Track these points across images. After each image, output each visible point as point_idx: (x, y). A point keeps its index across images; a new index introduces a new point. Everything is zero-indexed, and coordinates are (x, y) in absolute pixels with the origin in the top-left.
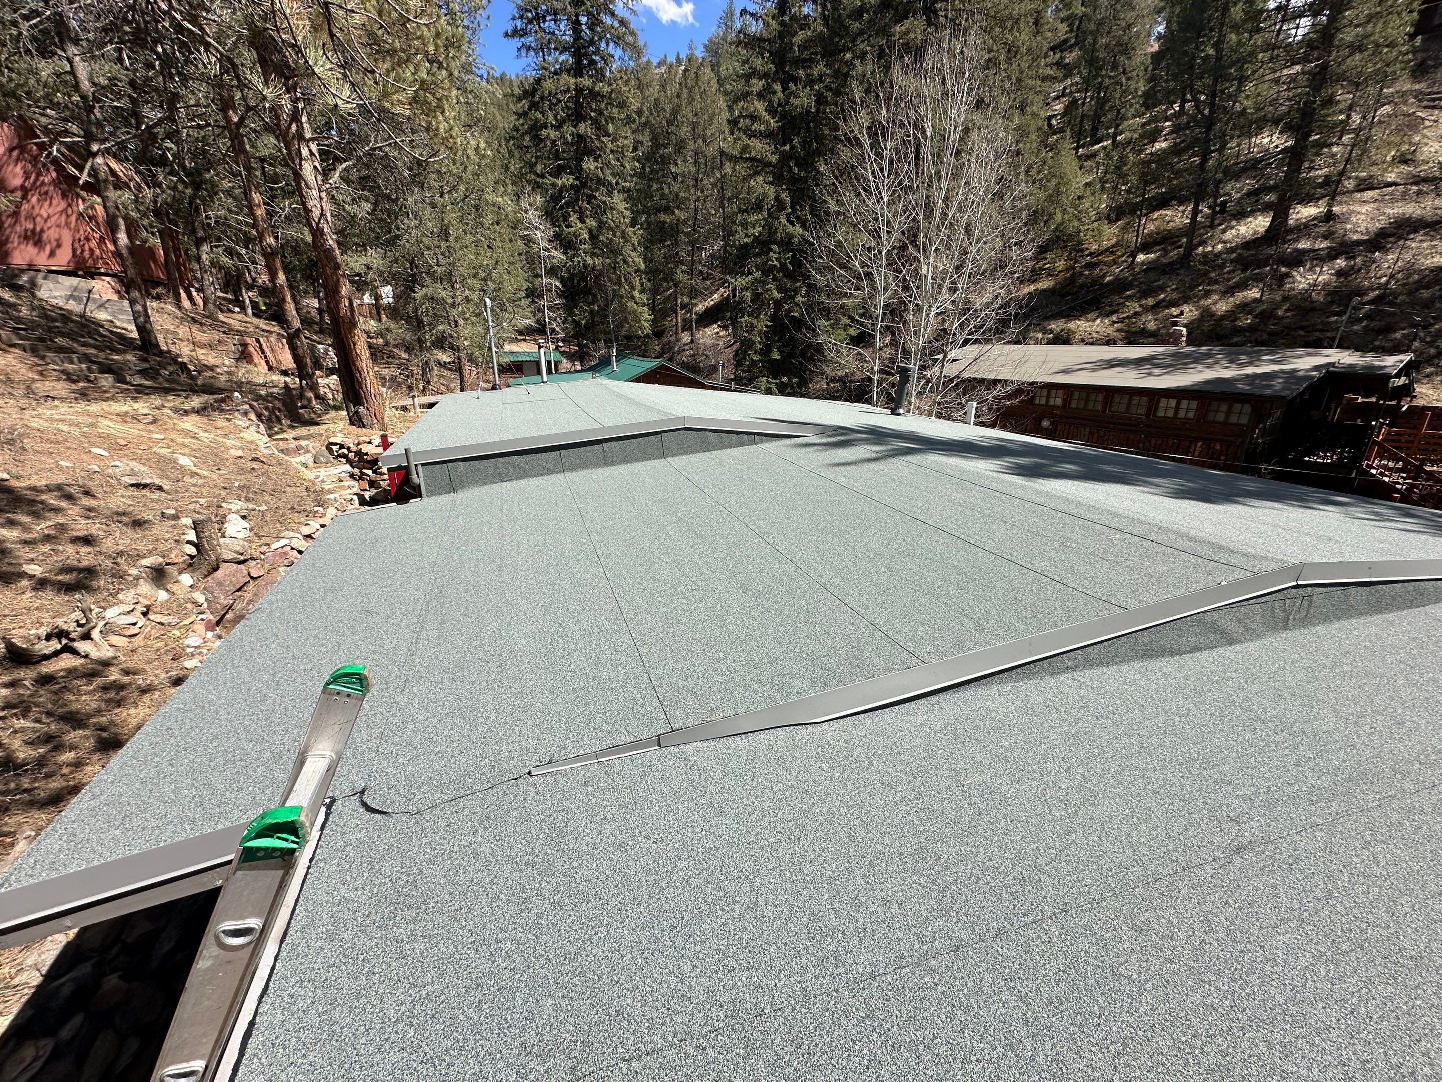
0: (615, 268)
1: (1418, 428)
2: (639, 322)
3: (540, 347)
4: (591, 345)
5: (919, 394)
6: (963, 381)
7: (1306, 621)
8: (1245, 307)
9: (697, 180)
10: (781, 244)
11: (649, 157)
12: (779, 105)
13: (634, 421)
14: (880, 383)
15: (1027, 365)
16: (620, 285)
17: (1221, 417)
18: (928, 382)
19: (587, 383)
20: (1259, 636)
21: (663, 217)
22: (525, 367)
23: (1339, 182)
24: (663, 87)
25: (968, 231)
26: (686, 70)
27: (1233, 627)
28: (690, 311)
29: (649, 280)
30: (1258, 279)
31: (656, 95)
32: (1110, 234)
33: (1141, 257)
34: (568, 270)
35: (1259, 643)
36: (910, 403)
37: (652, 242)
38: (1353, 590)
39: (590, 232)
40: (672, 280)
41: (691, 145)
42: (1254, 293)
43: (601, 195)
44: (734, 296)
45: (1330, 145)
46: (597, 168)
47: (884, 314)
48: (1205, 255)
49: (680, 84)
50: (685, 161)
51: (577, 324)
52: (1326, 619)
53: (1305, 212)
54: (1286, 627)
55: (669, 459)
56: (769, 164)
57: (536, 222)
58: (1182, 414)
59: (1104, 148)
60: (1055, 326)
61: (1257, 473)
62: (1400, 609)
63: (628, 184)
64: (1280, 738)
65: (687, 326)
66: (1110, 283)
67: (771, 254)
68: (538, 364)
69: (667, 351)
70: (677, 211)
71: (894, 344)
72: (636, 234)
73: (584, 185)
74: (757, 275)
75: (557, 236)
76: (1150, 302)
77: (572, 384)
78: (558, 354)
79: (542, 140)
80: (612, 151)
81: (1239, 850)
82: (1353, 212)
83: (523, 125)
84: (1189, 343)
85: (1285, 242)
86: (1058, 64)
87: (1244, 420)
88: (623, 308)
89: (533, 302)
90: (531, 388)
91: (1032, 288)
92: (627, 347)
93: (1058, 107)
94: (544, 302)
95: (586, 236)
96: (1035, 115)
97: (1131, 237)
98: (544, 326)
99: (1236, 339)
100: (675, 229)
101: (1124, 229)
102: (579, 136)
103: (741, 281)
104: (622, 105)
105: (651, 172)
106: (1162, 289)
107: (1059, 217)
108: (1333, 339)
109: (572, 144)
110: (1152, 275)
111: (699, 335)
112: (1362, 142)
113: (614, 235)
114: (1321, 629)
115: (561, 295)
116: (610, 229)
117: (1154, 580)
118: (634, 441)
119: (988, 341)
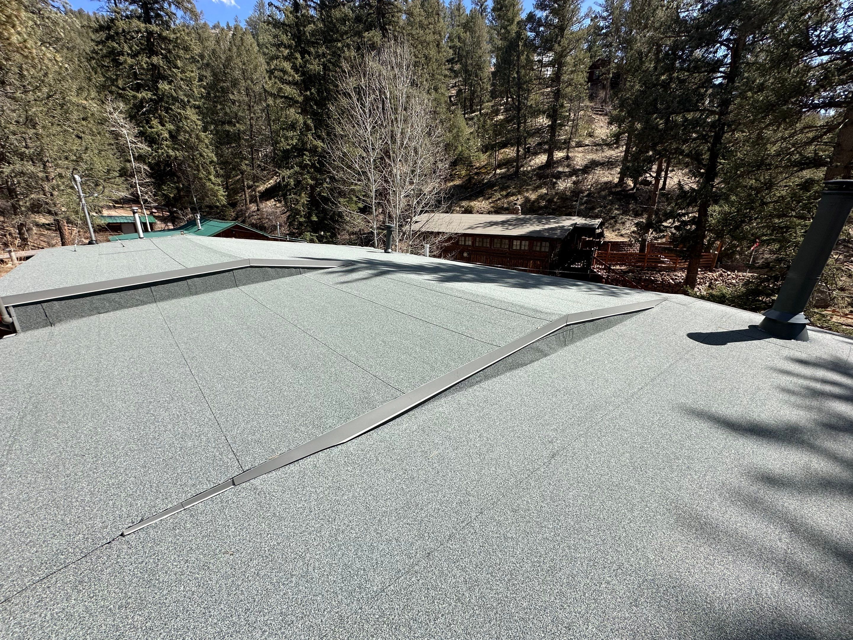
0: (193, 159)
1: (607, 250)
2: (217, 196)
3: (134, 213)
4: (179, 212)
5: (400, 240)
6: (422, 233)
7: (572, 341)
8: (542, 197)
9: (250, 106)
10: (310, 151)
11: (211, 87)
12: (301, 67)
13: (211, 263)
14: (378, 234)
15: (453, 224)
16: (199, 170)
17: (538, 249)
18: (404, 234)
19: (174, 237)
20: (556, 351)
21: (227, 127)
22: (123, 227)
23: (569, 142)
24: (218, 42)
25: (416, 152)
26: (233, 34)
27: (545, 348)
28: (254, 190)
29: (222, 169)
31: (213, 46)
32: (483, 159)
33: (498, 171)
34: (154, 158)
35: (556, 354)
36: (396, 246)
37: (221, 144)
38: (587, 324)
39: (170, 132)
40: (239, 170)
41: (243, 83)
42: (544, 191)
43: (176, 108)
44: (284, 181)
45: (565, 126)
46: (170, 89)
47: (376, 195)
49: (230, 42)
50: (239, 92)
51: (166, 196)
52: (580, 339)
53: (559, 155)
54: (565, 345)
55: (240, 288)
56: (297, 102)
57: (122, 122)
58: (523, 248)
59: (477, 116)
60: (464, 204)
61: (554, 274)
62: (604, 330)
63: (197, 103)
64: (566, 398)
65: (253, 200)
66: (486, 183)
67: (305, 157)
68: (134, 224)
69: (240, 215)
70: (237, 125)
71: (384, 212)
72: (207, 138)
73: (161, 99)
74: (297, 169)
75: (141, 134)
76: (505, 193)
77: (162, 239)
78: (152, 218)
79: (121, 64)
80: (182, 79)
81: (553, 456)
82: (575, 156)
83: (101, 50)
84: (523, 213)
85: (554, 167)
86: (451, 70)
87: (547, 250)
88: (203, 186)
89: (126, 180)
90: (126, 243)
91: (452, 184)
92: (209, 213)
93: (454, 92)
94: (136, 180)
95: (167, 136)
96: (443, 94)
97: (492, 161)
98: (138, 197)
99: (540, 212)
100: (237, 137)
101: (489, 156)
102: (153, 65)
103: (287, 173)
104: (186, 49)
105: (215, 97)
106: (508, 187)
107: (460, 148)
108: (575, 212)
109: (148, 70)
111: (262, 206)
112: (575, 126)
113: (190, 135)
114: (578, 344)
115: (150, 176)
116: (186, 132)
117: (511, 331)
118: (212, 276)
119: (433, 211)
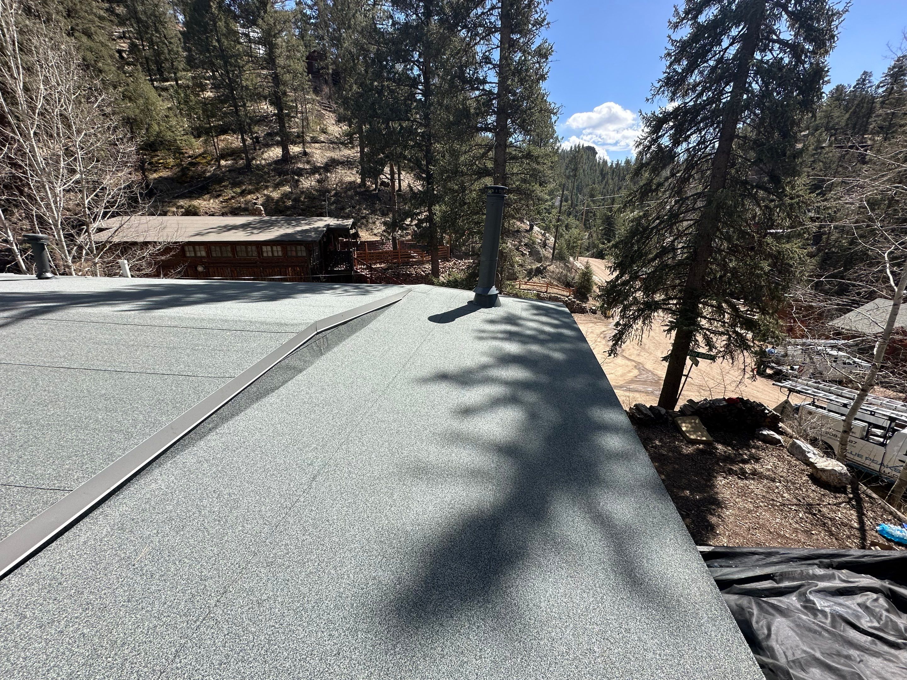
6: (116, 245)
7: (329, 348)
8: (286, 196)
20: (312, 363)
23: (303, 137)
30: (287, 181)
32: (197, 145)
33: (223, 163)
35: (313, 366)
38: (341, 327)
42: (287, 189)
48: (257, 165)
52: (337, 344)
53: (295, 149)
54: (322, 354)
66: (209, 178)
76: (238, 190)
82: (313, 152)
84: (267, 215)
85: (292, 163)
91: (154, 175)
93: (124, 45)
97: (211, 148)
99: (288, 212)
101: (206, 143)
106: (242, 183)
110: (234, 175)
114: (335, 349)
